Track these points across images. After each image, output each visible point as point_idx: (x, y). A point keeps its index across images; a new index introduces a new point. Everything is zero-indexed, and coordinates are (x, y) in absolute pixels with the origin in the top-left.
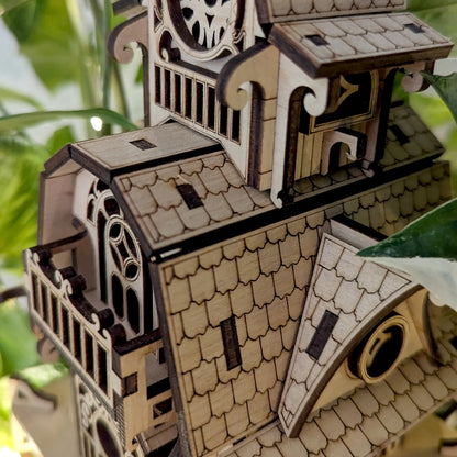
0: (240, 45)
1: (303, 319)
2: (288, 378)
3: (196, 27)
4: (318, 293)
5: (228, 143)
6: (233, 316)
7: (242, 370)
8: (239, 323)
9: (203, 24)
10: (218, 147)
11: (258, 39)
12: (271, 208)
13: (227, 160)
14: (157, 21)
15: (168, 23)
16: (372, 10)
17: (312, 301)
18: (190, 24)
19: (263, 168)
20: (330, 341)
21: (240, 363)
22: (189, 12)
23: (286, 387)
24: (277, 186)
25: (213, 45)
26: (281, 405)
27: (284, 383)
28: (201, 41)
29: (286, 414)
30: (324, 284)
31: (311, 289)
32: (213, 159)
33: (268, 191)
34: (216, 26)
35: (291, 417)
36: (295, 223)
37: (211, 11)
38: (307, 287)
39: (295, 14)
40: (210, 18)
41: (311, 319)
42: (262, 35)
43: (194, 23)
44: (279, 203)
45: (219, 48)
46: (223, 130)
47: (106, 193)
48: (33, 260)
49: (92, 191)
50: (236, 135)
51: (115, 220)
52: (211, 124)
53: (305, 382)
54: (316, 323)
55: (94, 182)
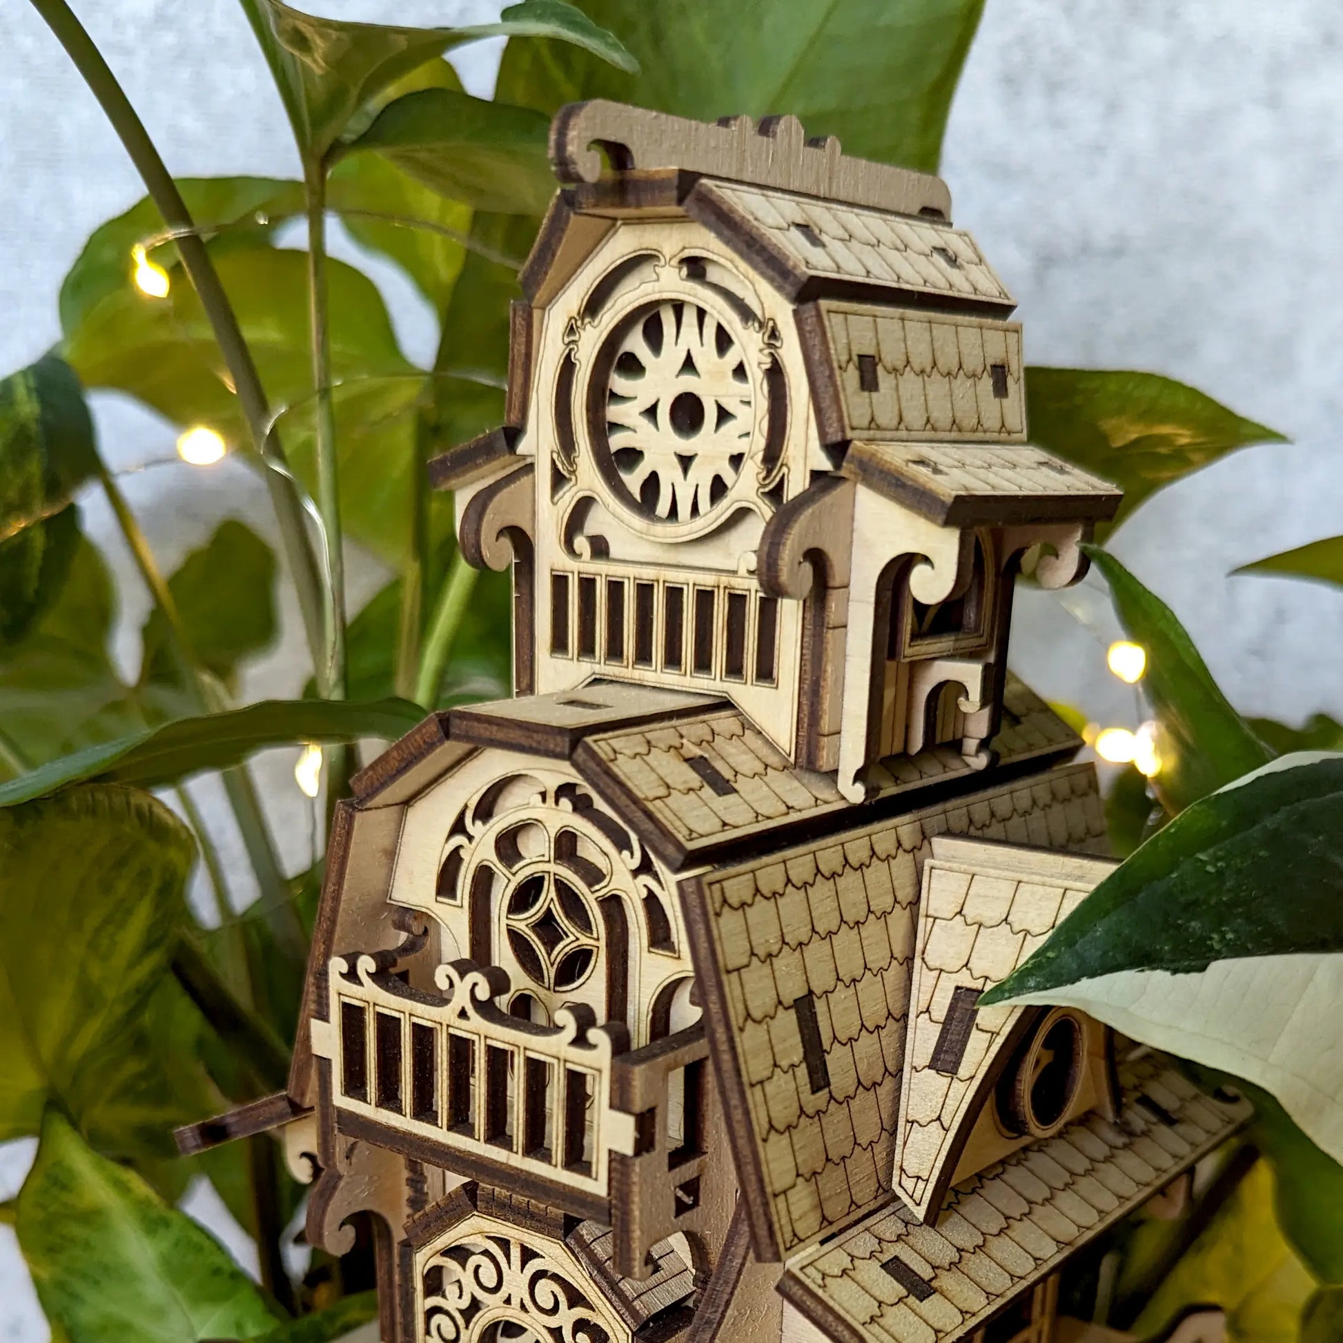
0: (775, 494)
1: (912, 1016)
2: (901, 1122)
3: (652, 483)
4: (931, 964)
5: (747, 694)
6: (811, 992)
7: (831, 1097)
8: (820, 1006)
9: (670, 475)
10: (725, 704)
11: (816, 475)
12: (840, 805)
13: (747, 724)
14: (558, 480)
15: (588, 476)
17: (922, 980)
18: (633, 481)
19: (826, 725)
20: (975, 1033)
21: (828, 1084)
22: (631, 456)
23: (899, 1141)
25: (695, 510)
26: (896, 1172)
27: (893, 1134)
28: (663, 508)
29: (909, 1184)
30: (944, 945)
31: (917, 961)
32: (723, 722)
33: (833, 773)
34: (701, 476)
35: (921, 1184)
36: (883, 833)
37: (687, 446)
38: (909, 960)
39: (878, 428)
40: (686, 462)
41: (928, 1010)
42: (826, 466)
43: (646, 475)
44: (857, 794)
45: (713, 516)
46: (734, 669)
47: (502, 820)
48: (351, 975)
49: (458, 827)
50: (766, 673)
51: (527, 871)
52: (703, 663)
53: (939, 1118)
54: (940, 1012)
55: (466, 807)
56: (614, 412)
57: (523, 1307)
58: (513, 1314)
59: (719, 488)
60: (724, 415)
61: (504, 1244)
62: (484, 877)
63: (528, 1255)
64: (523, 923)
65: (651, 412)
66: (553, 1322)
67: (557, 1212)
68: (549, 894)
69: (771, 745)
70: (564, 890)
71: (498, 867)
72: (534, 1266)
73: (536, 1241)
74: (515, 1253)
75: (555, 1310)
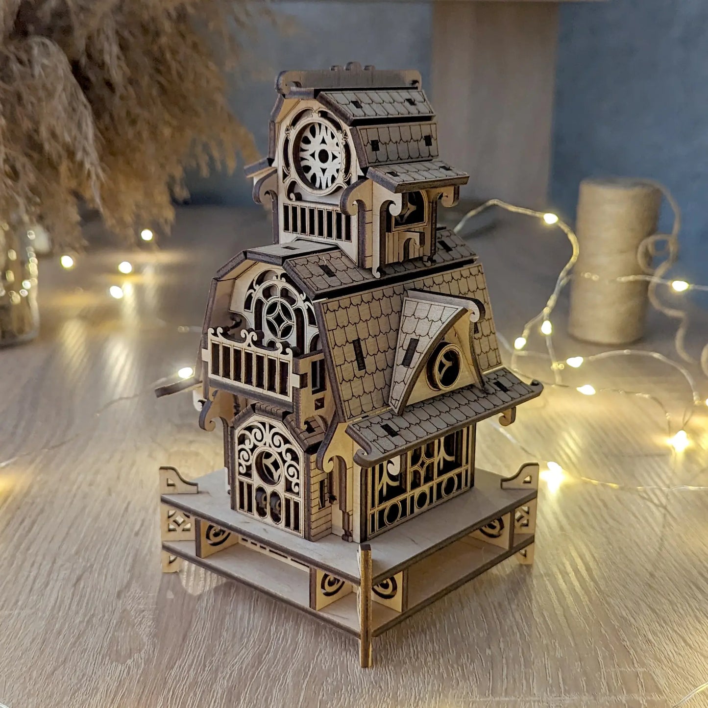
0: (348, 183)
1: (397, 348)
2: (393, 381)
3: (314, 177)
4: (404, 331)
5: (343, 244)
6: (359, 339)
7: (366, 372)
8: (362, 343)
9: (319, 174)
10: (337, 248)
11: (360, 177)
12: (373, 279)
13: (343, 254)
14: (285, 175)
15: (294, 175)
16: (420, 159)
17: (401, 336)
18: (309, 175)
19: (367, 253)
20: (415, 353)
21: (365, 368)
22: (308, 169)
23: (392, 387)
24: (376, 264)
25: (327, 186)
26: (390, 397)
27: (390, 385)
28: (317, 185)
29: (393, 402)
30: (408, 325)
31: (400, 330)
32: (335, 254)
33: (370, 270)
34: (328, 175)
35: (397, 402)
36: (388, 289)
37: (324, 166)
38: (397, 330)
39: (379, 162)
40: (324, 171)
41: (402, 346)
42: (362, 174)
43: (312, 174)
44: (378, 275)
45: (332, 188)
46: (339, 236)
47: (265, 285)
48: (215, 334)
49: (251, 287)
50: (348, 237)
51: (273, 301)
52: (330, 235)
53: (403, 381)
54: (406, 347)
55: (254, 280)
56: (302, 154)
57: (270, 446)
58: (267, 449)
59: (333, 179)
60: (334, 157)
61: (264, 424)
62: (259, 303)
63: (271, 427)
64: (271, 318)
65: (313, 155)
66: (279, 450)
67: (281, 412)
68: (279, 308)
69: (351, 260)
70: (283, 307)
71: (264, 300)
72: (273, 431)
73: (274, 422)
74: (267, 427)
75: (279, 446)
